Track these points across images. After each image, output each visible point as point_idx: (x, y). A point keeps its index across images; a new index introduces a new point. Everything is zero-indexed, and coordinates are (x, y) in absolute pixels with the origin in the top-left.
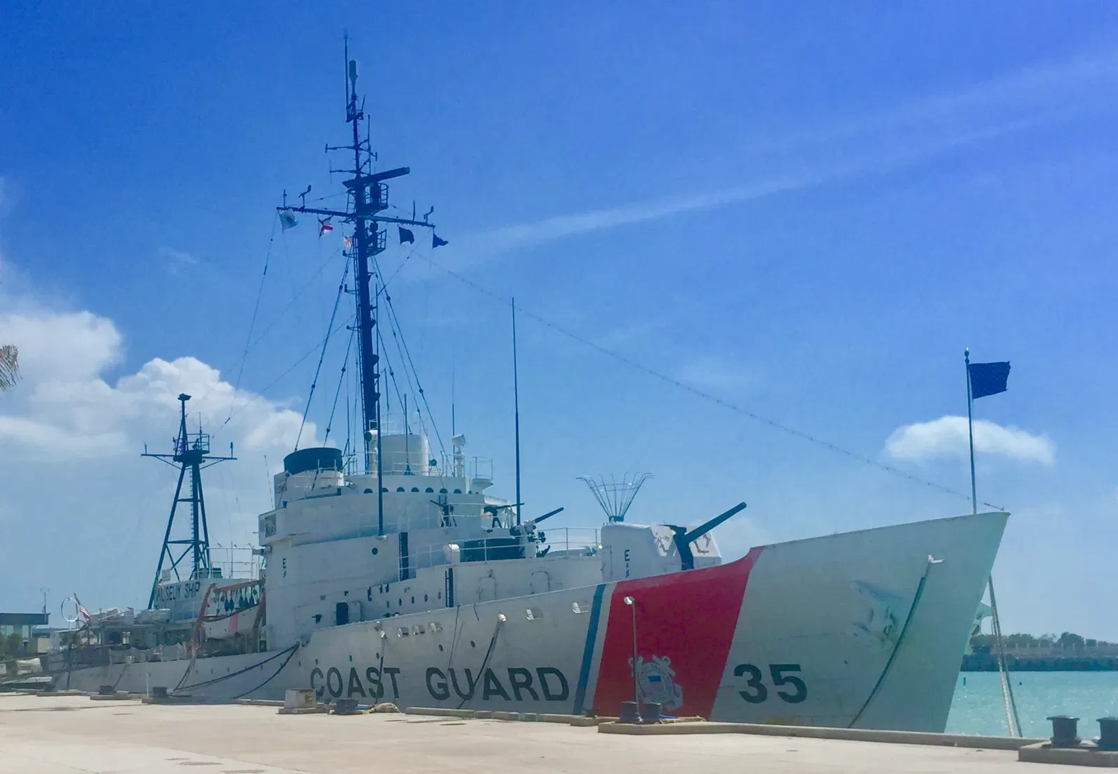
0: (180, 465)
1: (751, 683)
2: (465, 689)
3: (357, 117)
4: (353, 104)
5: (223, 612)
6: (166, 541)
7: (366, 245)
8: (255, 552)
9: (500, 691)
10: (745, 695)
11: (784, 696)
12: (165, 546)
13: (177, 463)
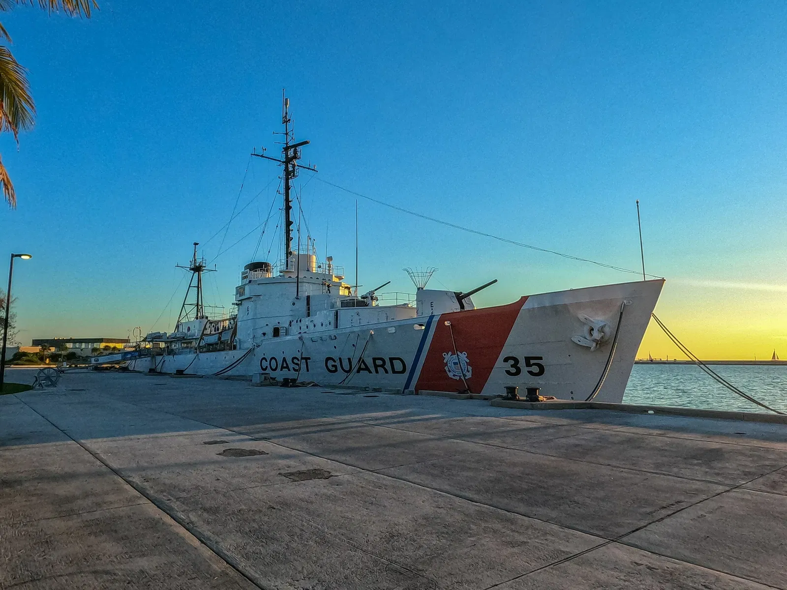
0: (193, 272)
1: (512, 366)
2: (347, 368)
3: (287, 121)
4: (286, 116)
5: (213, 332)
6: (184, 304)
7: (289, 175)
8: (233, 304)
9: (367, 369)
10: (508, 372)
11: (530, 373)
12: (183, 306)
13: (191, 271)
